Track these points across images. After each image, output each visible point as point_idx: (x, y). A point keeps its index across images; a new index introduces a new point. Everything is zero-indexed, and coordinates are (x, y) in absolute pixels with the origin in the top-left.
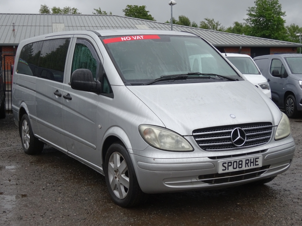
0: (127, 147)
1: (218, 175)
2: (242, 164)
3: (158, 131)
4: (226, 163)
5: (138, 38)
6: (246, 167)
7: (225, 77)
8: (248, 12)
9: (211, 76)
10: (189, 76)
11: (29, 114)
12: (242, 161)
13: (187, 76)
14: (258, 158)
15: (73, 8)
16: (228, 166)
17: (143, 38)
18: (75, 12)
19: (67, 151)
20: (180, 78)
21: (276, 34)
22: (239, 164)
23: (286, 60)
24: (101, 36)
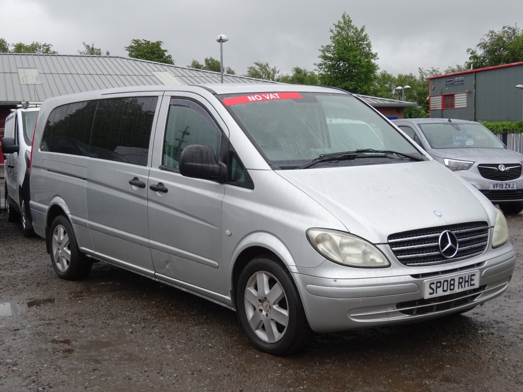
0: (287, 263)
1: (423, 301)
2: (453, 285)
3: (339, 237)
4: (433, 283)
5: (271, 98)
6: (459, 288)
7: (406, 156)
8: (321, 53)
9: (388, 155)
10: (359, 155)
11: (70, 216)
12: (454, 280)
13: (356, 154)
14: (474, 275)
15: (44, 44)
16: (437, 287)
17: (279, 97)
18: (47, 51)
19: (153, 272)
20: (346, 157)
21: (365, 88)
22: (451, 285)
23: (420, 127)
24: (216, 94)
